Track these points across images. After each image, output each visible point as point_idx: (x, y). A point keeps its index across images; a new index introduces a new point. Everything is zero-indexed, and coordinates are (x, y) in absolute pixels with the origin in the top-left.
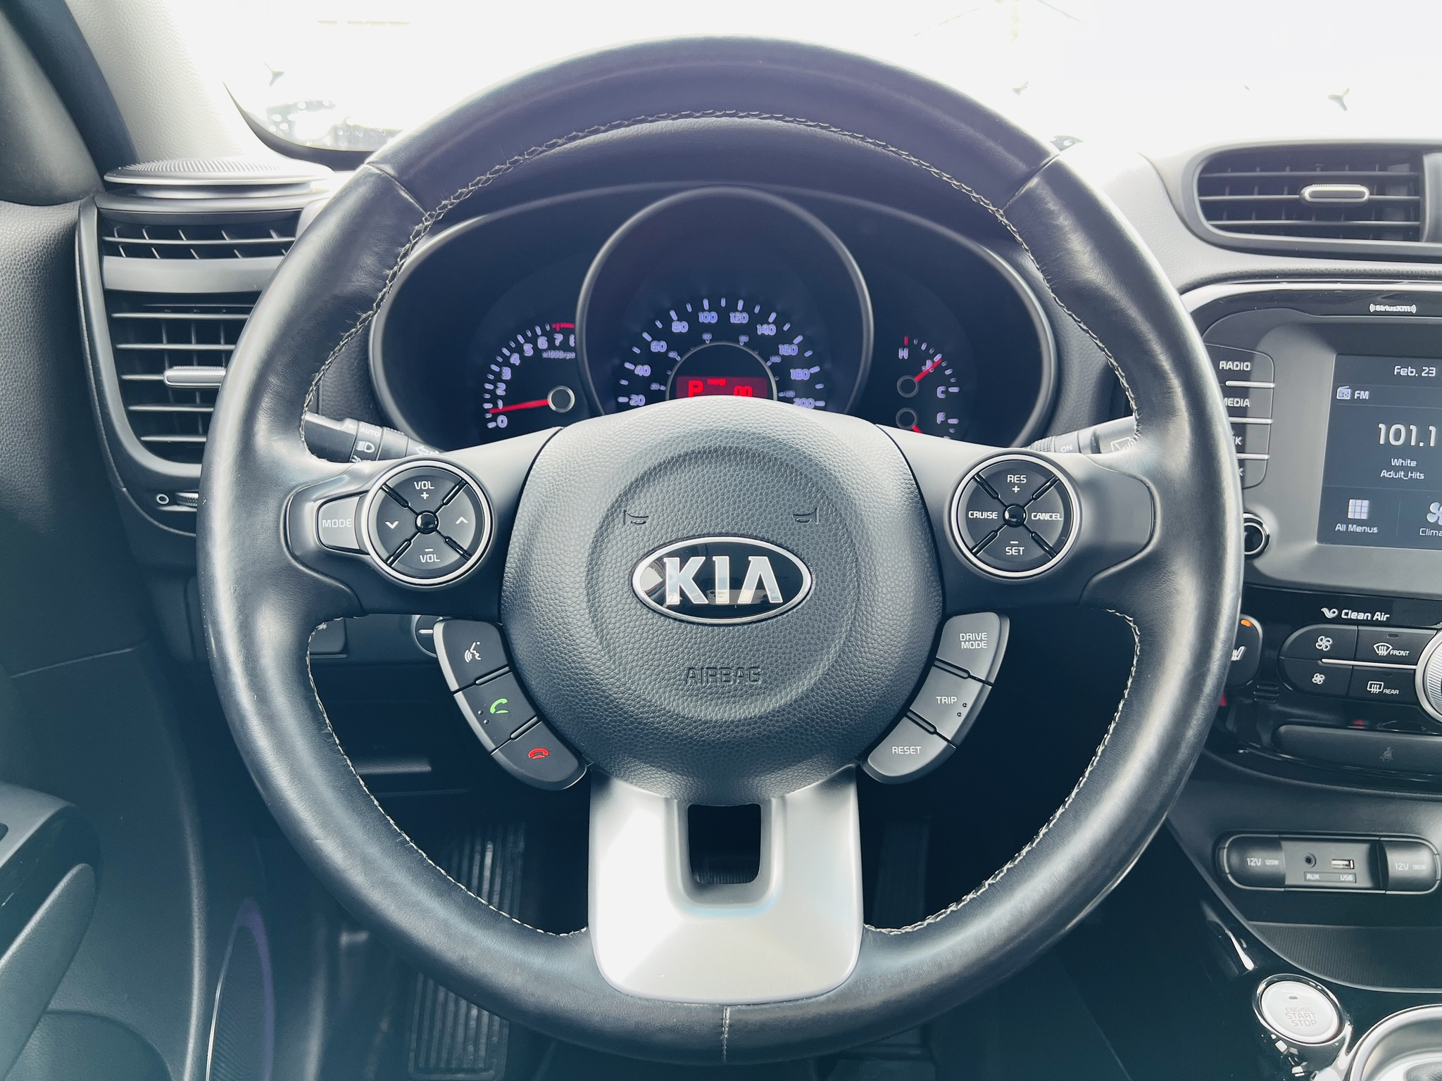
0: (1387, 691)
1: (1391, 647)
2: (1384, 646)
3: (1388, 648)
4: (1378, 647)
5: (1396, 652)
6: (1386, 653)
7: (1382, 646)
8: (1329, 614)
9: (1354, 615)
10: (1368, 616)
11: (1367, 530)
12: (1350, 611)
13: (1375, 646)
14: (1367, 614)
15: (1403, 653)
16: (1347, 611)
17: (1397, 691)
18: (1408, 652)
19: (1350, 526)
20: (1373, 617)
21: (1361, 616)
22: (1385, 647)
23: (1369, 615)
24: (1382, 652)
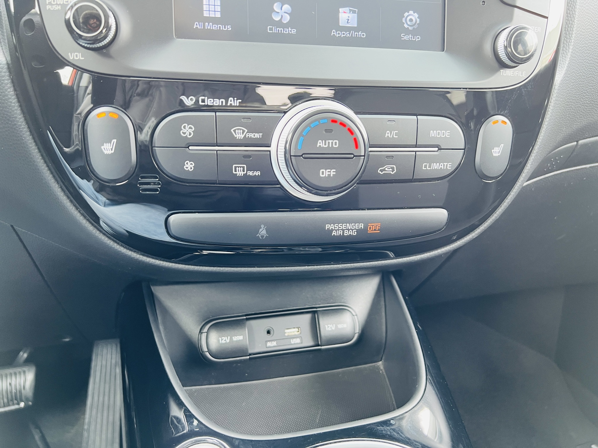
0: (250, 173)
1: (246, 131)
2: (240, 129)
3: (244, 131)
4: (235, 131)
5: (251, 135)
6: (243, 136)
7: (238, 129)
8: (189, 102)
9: (209, 102)
10: (222, 102)
11: (222, 28)
12: (206, 98)
13: (232, 130)
14: (221, 100)
15: (257, 136)
16: (203, 98)
17: (258, 173)
18: (261, 134)
19: (207, 24)
20: (227, 102)
21: (217, 102)
22: (241, 131)
23: (224, 101)
24: (239, 134)
